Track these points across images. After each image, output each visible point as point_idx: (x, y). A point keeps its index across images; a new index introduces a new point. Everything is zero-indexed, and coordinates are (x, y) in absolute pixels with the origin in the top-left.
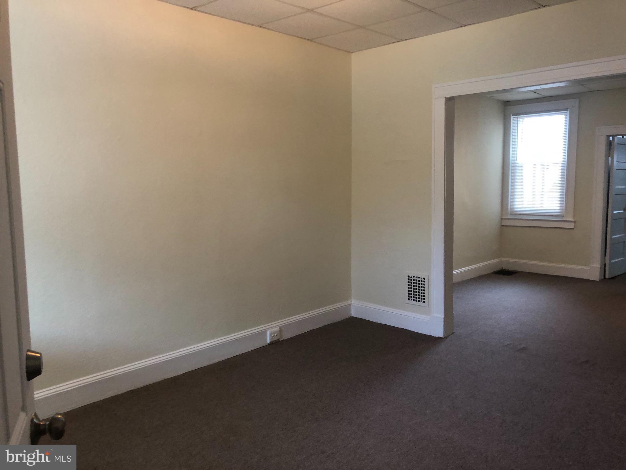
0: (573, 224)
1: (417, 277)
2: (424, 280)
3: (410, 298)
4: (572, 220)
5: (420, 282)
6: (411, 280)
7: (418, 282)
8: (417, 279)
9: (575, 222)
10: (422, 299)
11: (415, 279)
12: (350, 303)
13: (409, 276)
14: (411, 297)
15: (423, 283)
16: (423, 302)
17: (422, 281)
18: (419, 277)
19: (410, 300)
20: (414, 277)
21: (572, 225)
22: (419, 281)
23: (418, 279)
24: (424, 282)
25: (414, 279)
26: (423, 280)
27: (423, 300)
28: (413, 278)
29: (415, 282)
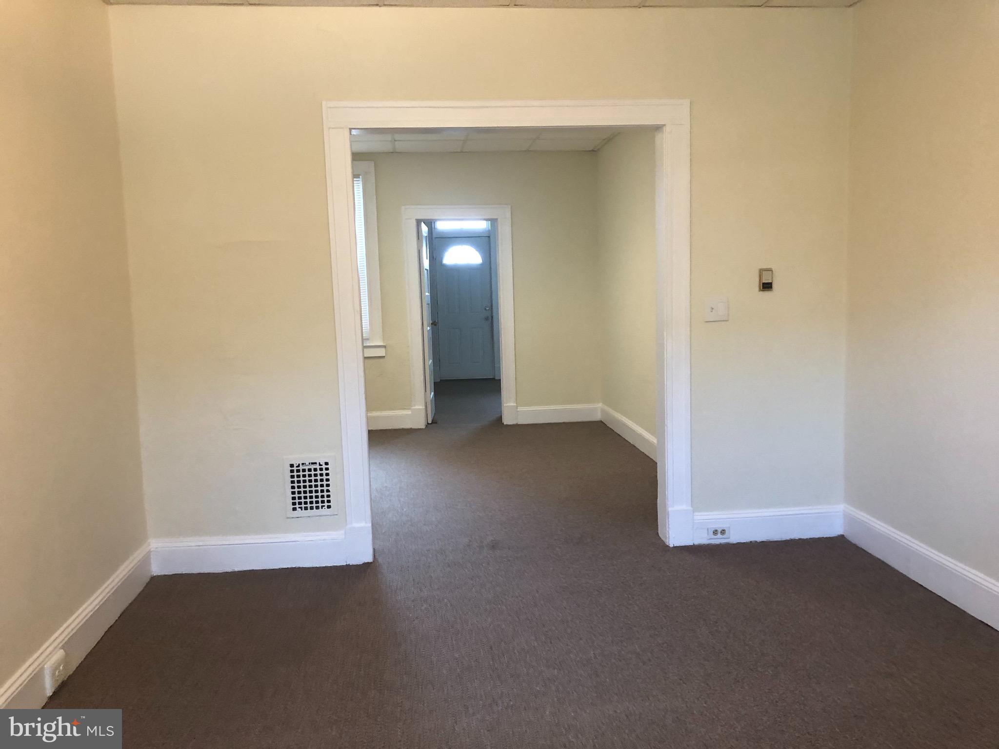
0: (383, 350)
1: (309, 463)
2: (327, 466)
3: (297, 506)
4: (381, 344)
5: (318, 472)
6: (298, 471)
7: (313, 473)
8: (310, 467)
9: (385, 347)
10: (323, 502)
11: (307, 468)
12: (148, 550)
13: (292, 466)
14: (300, 503)
15: (324, 472)
16: (326, 507)
17: (321, 469)
18: (316, 463)
19: (298, 509)
20: (303, 464)
21: (381, 352)
22: (315, 470)
23: (312, 467)
24: (327, 469)
25: (304, 468)
26: (324, 467)
27: (326, 504)
28: (301, 468)
29: (307, 473)
